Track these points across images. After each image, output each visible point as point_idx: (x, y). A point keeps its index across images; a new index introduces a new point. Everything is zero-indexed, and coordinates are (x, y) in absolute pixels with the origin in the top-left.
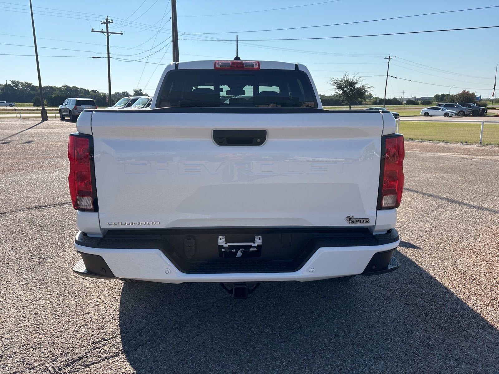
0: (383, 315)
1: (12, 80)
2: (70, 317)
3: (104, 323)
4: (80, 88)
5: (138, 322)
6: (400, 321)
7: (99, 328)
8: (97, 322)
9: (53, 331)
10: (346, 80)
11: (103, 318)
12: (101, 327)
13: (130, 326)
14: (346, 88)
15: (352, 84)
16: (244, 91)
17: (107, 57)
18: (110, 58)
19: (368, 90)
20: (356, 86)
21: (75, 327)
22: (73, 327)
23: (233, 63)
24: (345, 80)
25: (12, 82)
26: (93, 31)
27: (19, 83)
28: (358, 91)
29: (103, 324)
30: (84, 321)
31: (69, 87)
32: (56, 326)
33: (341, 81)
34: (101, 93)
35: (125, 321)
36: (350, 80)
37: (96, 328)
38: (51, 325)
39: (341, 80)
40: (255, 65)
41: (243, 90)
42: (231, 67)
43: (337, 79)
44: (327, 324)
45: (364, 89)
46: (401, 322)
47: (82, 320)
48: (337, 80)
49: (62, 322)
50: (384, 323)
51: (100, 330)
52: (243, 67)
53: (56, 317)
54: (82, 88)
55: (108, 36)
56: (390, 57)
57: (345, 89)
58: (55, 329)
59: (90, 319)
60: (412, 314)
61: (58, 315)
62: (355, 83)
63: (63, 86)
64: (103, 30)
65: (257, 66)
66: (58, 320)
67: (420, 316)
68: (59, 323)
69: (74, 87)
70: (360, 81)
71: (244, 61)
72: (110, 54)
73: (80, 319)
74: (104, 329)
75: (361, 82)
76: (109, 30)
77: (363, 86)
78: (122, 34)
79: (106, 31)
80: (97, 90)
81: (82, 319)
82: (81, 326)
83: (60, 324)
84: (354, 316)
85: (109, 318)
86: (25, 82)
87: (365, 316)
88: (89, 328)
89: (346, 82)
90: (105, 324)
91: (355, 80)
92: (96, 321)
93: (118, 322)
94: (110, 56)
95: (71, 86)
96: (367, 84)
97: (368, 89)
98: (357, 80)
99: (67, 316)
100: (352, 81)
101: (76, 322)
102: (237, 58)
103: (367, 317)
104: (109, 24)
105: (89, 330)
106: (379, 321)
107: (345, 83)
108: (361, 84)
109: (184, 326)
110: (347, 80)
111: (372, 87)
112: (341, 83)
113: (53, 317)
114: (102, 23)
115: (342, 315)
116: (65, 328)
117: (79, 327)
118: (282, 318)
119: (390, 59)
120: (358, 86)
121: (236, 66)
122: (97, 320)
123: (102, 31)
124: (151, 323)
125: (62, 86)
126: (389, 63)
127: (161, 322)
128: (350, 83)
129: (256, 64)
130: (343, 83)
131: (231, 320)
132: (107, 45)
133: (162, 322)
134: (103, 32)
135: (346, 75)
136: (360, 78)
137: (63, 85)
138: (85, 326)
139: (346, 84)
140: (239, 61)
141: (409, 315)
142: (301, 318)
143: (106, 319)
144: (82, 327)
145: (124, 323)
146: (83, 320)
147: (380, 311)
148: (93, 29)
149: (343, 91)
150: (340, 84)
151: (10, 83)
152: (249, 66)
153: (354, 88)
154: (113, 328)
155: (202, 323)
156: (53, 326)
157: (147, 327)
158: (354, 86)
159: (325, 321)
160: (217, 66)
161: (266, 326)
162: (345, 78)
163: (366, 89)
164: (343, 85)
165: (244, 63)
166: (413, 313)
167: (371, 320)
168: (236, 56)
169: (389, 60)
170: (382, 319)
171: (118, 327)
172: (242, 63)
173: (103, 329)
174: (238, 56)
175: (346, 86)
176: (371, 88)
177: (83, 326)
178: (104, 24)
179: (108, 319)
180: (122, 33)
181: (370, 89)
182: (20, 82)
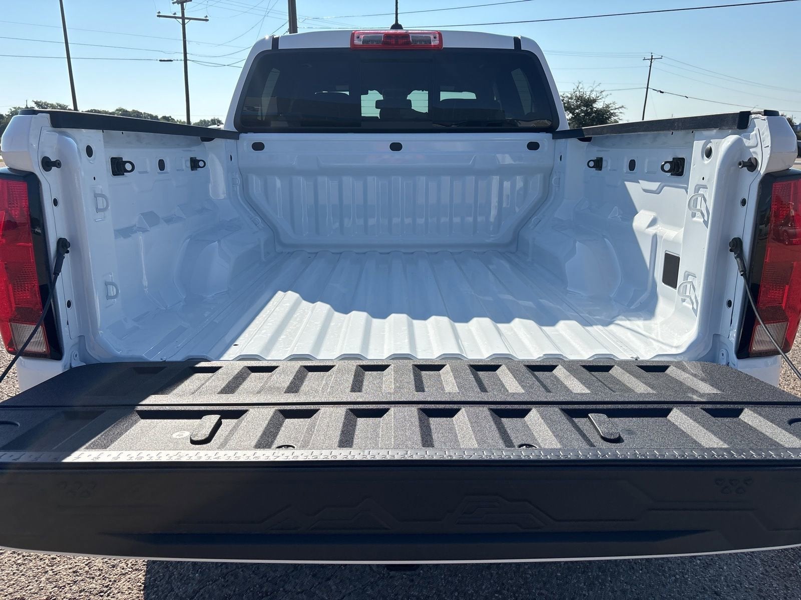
0: (711, 571)
1: (36, 101)
2: (47, 561)
3: (113, 580)
4: (144, 113)
5: (185, 578)
6: (751, 586)
7: (101, 592)
8: (100, 575)
9: (6, 596)
10: (578, 95)
11: (113, 566)
12: (105, 589)
13: (167, 588)
14: (577, 109)
15: (589, 103)
16: (410, 101)
17: (183, 59)
18: (188, 62)
19: (615, 113)
20: (595, 105)
21: (53, 586)
22: (48, 586)
23: (388, 36)
24: (576, 96)
25: (36, 103)
26: (159, 16)
27: (47, 106)
28: (598, 114)
29: (110, 581)
30: (74, 572)
31: (127, 111)
32: (14, 584)
33: (570, 98)
34: (178, 121)
35: (157, 576)
36: (585, 96)
37: (95, 592)
38: (4, 580)
39: (570, 96)
40: (432, 37)
41: (407, 98)
42: (385, 43)
43: (564, 95)
44: (591, 593)
45: (609, 111)
46: (752, 589)
47: (70, 569)
48: (563, 97)
49: (30, 573)
50: (716, 593)
51: (102, 596)
52: (408, 43)
53: (19, 562)
54: (146, 112)
55: (184, 24)
56: (652, 56)
57: (577, 111)
58: (11, 590)
59: (87, 568)
60: (773, 570)
61: (24, 556)
62: (594, 101)
63: (117, 110)
64: (175, 14)
65: (437, 42)
66: (21, 568)
67: (791, 575)
68: (23, 575)
69: (134, 111)
70: (603, 97)
71: (409, 31)
72: (188, 55)
73: (66, 566)
74: (111, 594)
75: (603, 99)
76: (185, 13)
77: (608, 106)
78: (207, 20)
79: (181, 16)
80: (170, 117)
81: (70, 566)
82: (64, 586)
83: (23, 578)
84: (648, 573)
85: (125, 567)
86: (57, 104)
87: (673, 573)
88: (81, 592)
89: (578, 99)
90: (115, 581)
91: (593, 96)
92: (98, 573)
93: (141, 576)
94: (188, 58)
95: (130, 109)
96: (614, 103)
97: (615, 111)
98: (598, 95)
99: (41, 559)
100: (588, 98)
101: (56, 574)
102: (397, 26)
103: (678, 577)
104: (185, 4)
105: (79, 596)
106: (704, 589)
107: (576, 102)
108: (604, 102)
109: (281, 589)
110: (580, 96)
111: (623, 107)
112: (570, 100)
113: (13, 559)
114: (173, 3)
115: (621, 571)
116: (30, 590)
117: (61, 587)
118: (492, 575)
119: (653, 60)
120: (599, 105)
121: (393, 41)
122: (99, 570)
123: (174, 16)
124: (211, 582)
125: (115, 109)
126: (650, 66)
127: (232, 578)
128: (584, 101)
129: (435, 38)
130: (573, 102)
131: (382, 575)
132: (182, 39)
133: (236, 577)
134: (176, 18)
135: (579, 88)
136: (602, 92)
137: (117, 107)
138: (74, 586)
139: (578, 103)
140: (399, 31)
141: (767, 571)
142: (532, 575)
143: (119, 569)
144: (68, 588)
145: (155, 580)
146: (72, 570)
147: (703, 561)
148: (159, 13)
149: (573, 114)
150: (569, 102)
151: (34, 105)
152: (420, 41)
153: (592, 109)
154: (129, 594)
155: (319, 583)
156: (7, 585)
157: (202, 591)
158: (592, 105)
159: (585, 584)
160: (356, 42)
161: (456, 594)
162: (578, 93)
163: (612, 111)
164: (573, 105)
165: (411, 35)
166: (776, 567)
167: (686, 584)
168: (394, 23)
169: (651, 62)
170: (710, 581)
171: (140, 591)
172: (406, 36)
173: (108, 595)
174: (399, 23)
175: (578, 107)
176: (620, 109)
177: (69, 584)
178: (178, 4)
179: (123, 569)
180: (207, 18)
181: (619, 112)
182: (48, 104)
